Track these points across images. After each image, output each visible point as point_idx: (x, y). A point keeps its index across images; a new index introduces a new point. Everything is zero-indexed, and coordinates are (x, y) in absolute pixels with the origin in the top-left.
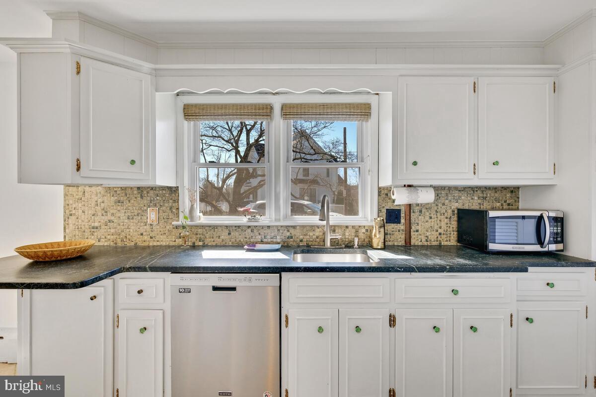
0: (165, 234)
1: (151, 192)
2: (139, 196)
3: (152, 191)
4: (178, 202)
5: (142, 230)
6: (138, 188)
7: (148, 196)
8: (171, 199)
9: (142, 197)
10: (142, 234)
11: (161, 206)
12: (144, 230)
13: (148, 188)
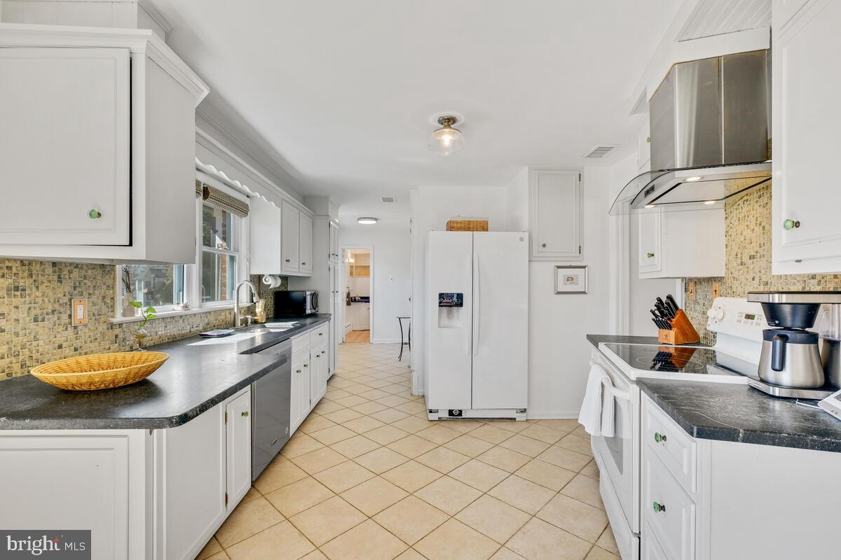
0: (96, 339)
1: (76, 273)
2: (56, 278)
3: (77, 270)
4: (113, 288)
5: (59, 340)
6: (54, 264)
7: (70, 278)
8: (104, 284)
9: (60, 280)
10: (60, 347)
11: (90, 294)
12: (64, 339)
13: (71, 264)
